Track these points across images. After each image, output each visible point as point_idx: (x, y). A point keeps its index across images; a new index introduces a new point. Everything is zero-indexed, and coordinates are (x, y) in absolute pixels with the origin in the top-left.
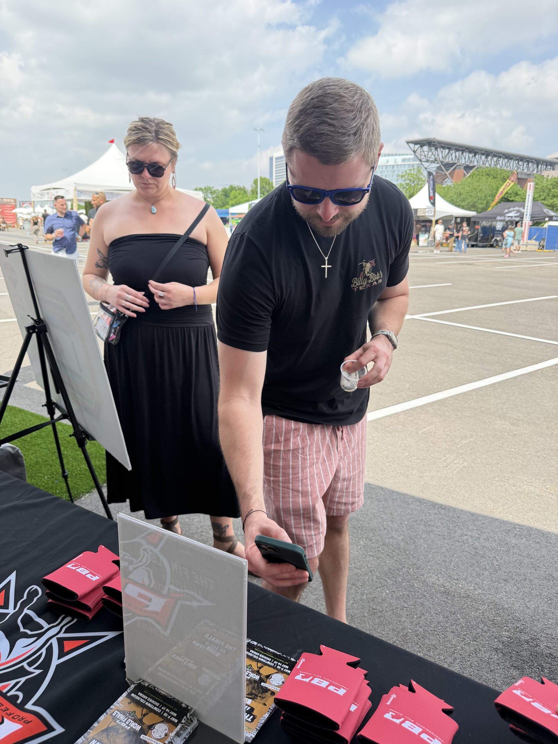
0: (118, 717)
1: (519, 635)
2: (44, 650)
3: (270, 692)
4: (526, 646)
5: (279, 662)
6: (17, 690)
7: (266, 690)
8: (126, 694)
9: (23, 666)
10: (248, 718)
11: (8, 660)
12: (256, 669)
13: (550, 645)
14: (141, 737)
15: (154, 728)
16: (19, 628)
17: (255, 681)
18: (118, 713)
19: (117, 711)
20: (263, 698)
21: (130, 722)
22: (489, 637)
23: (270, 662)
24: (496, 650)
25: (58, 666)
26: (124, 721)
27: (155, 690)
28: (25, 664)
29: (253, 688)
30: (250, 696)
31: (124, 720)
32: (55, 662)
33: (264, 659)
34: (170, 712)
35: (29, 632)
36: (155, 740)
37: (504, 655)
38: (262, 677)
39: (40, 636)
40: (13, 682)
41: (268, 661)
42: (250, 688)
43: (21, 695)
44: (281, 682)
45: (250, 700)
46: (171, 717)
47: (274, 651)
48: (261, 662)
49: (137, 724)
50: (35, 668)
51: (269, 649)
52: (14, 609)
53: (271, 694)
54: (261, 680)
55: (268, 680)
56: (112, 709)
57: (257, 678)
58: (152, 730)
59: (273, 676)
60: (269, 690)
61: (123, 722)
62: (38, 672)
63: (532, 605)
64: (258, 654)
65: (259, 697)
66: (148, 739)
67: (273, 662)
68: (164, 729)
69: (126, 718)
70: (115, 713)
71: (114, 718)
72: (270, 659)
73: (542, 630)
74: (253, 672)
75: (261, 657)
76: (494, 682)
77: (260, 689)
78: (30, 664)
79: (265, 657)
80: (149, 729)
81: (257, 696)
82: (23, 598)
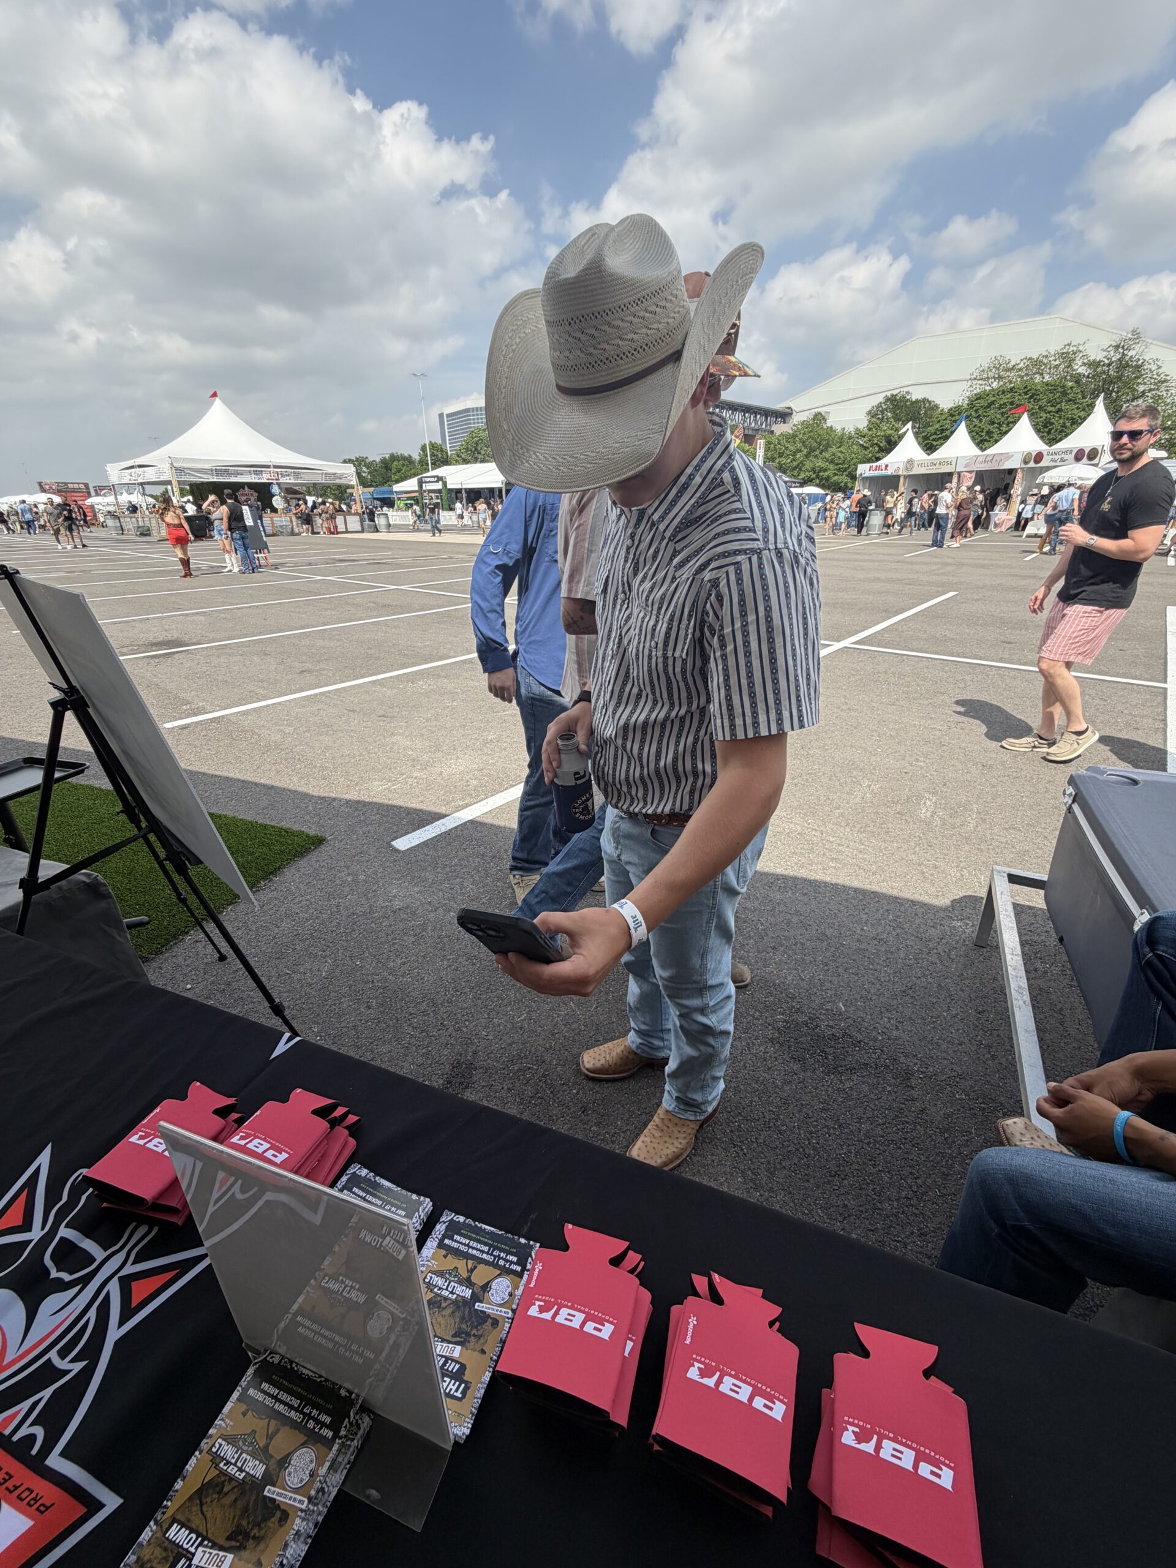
0: (222, 1455)
1: (795, 1016)
2: (92, 1314)
3: (490, 1321)
4: (804, 1029)
5: (501, 1250)
6: (32, 1424)
7: (484, 1317)
8: (238, 1394)
9: (49, 1360)
10: (457, 1390)
11: (20, 1352)
12: (465, 1275)
13: (831, 1023)
14: (266, 1493)
15: (289, 1464)
16: (48, 1273)
17: (465, 1301)
18: (224, 1443)
19: (220, 1440)
20: (479, 1337)
21: (246, 1460)
22: (762, 1025)
23: (487, 1253)
24: (771, 1040)
25: (117, 1343)
26: (233, 1461)
27: (292, 1368)
28: (53, 1355)
29: (463, 1318)
30: (458, 1339)
31: (233, 1458)
32: (114, 1334)
33: (478, 1250)
34: (319, 1415)
35: (66, 1277)
36: (290, 1494)
37: (782, 1045)
38: (476, 1291)
39: (86, 1281)
40: (26, 1405)
41: (483, 1252)
42: (457, 1320)
43: (39, 1432)
44: (507, 1294)
45: (458, 1348)
46: (320, 1429)
47: (492, 1229)
48: (473, 1257)
49: (257, 1462)
50: (72, 1361)
51: (484, 1226)
52: (43, 1229)
53: (492, 1324)
54: (476, 1298)
55: (486, 1294)
56: (211, 1436)
57: (468, 1293)
58: (285, 1470)
59: (494, 1285)
60: (489, 1316)
61: (231, 1464)
62: (78, 1366)
63: (806, 975)
64: (468, 1241)
65: (472, 1338)
66: (278, 1494)
67: (492, 1255)
68: (308, 1460)
69: (236, 1452)
70: (217, 1445)
71: (216, 1459)
72: (486, 1249)
73: (822, 1005)
74: (460, 1283)
75: (472, 1247)
76: (774, 1082)
77: (474, 1320)
78: (62, 1354)
79: (479, 1246)
80: (280, 1470)
81: (468, 1334)
82: (61, 1199)
